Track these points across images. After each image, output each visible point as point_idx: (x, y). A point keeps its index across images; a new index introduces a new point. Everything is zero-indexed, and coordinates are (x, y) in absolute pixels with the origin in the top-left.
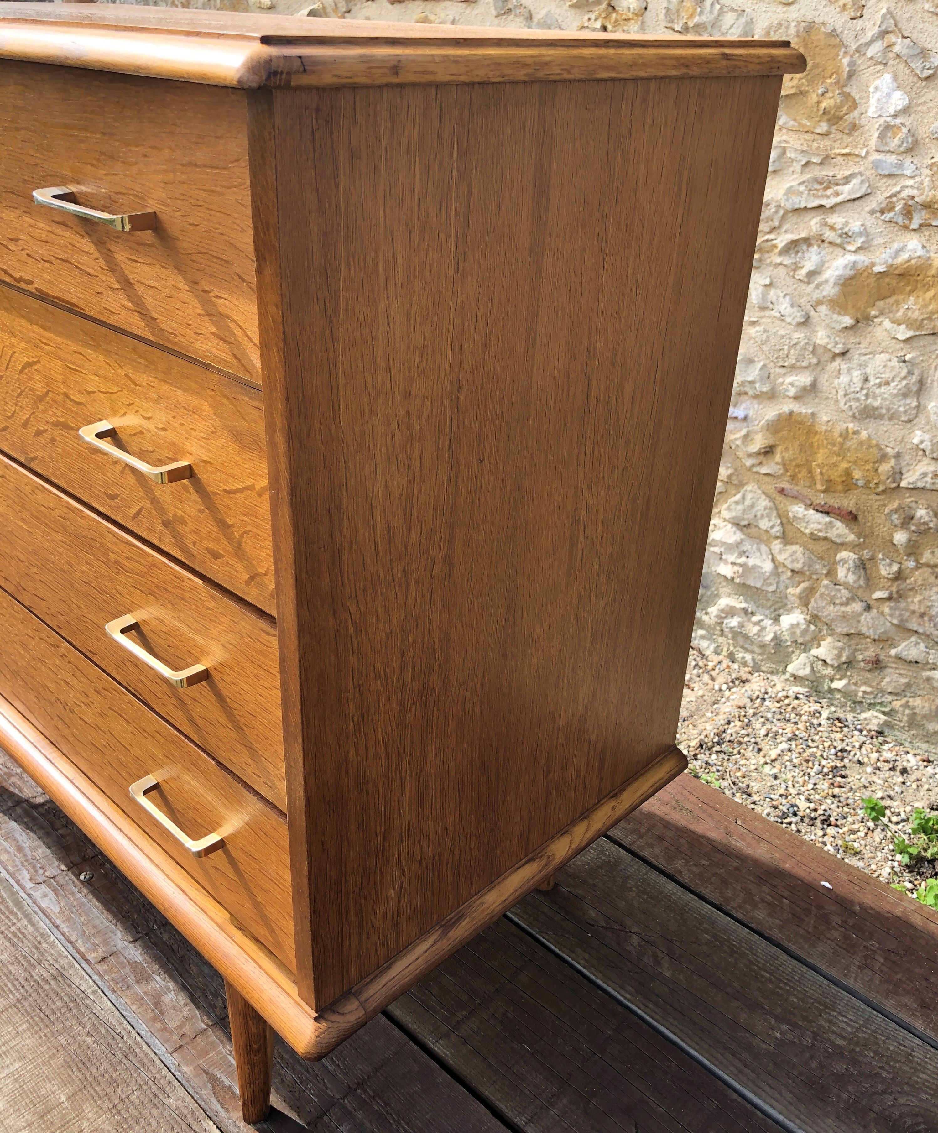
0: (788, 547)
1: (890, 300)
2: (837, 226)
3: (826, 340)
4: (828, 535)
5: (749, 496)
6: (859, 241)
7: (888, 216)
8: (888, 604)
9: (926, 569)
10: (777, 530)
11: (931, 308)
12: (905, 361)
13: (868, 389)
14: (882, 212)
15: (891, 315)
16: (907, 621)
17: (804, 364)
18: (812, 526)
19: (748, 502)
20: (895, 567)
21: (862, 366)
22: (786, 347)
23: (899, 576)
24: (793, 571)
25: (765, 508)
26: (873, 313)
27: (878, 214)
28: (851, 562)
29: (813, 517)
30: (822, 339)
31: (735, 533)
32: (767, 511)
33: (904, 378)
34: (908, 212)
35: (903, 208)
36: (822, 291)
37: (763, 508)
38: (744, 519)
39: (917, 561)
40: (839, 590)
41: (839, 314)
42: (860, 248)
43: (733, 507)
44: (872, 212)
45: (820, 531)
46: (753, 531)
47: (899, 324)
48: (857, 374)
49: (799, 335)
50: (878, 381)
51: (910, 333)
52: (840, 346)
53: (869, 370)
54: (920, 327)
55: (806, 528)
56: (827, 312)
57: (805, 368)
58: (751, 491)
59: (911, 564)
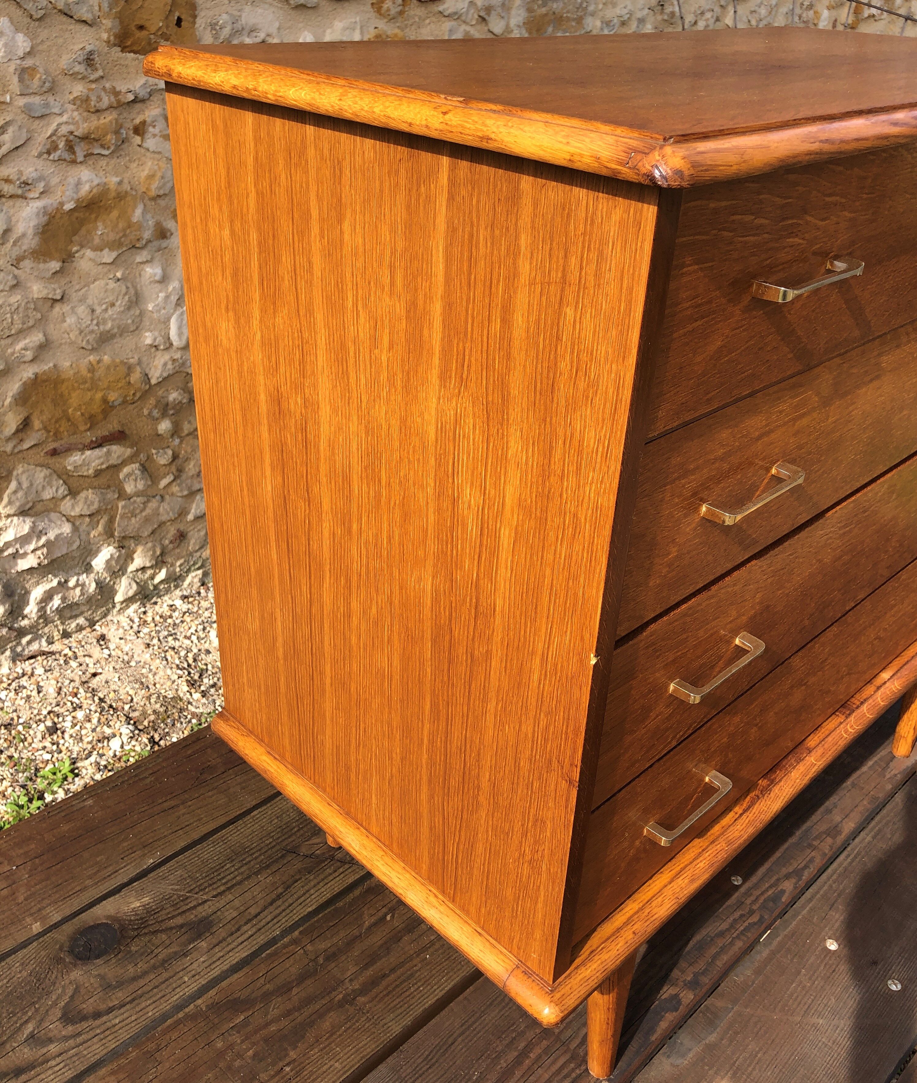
0: (78, 498)
1: (83, 231)
2: (13, 177)
3: (46, 291)
4: (111, 462)
5: (24, 478)
6: (41, 186)
7: (53, 156)
8: (174, 484)
9: (188, 438)
10: (63, 490)
11: (121, 225)
12: (118, 280)
13: (98, 317)
14: (49, 153)
15: (90, 245)
16: (191, 486)
17: (31, 324)
18: (93, 464)
19: (25, 485)
20: (170, 452)
21: (82, 300)
22: (8, 315)
23: (175, 457)
24: (89, 515)
25: (45, 478)
26: (75, 249)
27: (45, 156)
28: (137, 472)
29: (93, 456)
30: (40, 291)
31: (24, 522)
32: (47, 479)
33: (126, 294)
34: (70, 148)
35: (66, 145)
36: (20, 247)
37: (42, 480)
38: (28, 502)
39: (180, 437)
40: (135, 502)
41: (45, 262)
42: (42, 193)
43: (13, 498)
44: (39, 156)
45: (102, 464)
46: (39, 507)
47: (101, 250)
48: (82, 310)
49: (15, 298)
50: (104, 307)
51: (114, 254)
52: (58, 291)
53: (89, 301)
54: (120, 245)
55: (88, 469)
56: (32, 265)
57: (33, 326)
58: (23, 472)
59: (177, 441)
